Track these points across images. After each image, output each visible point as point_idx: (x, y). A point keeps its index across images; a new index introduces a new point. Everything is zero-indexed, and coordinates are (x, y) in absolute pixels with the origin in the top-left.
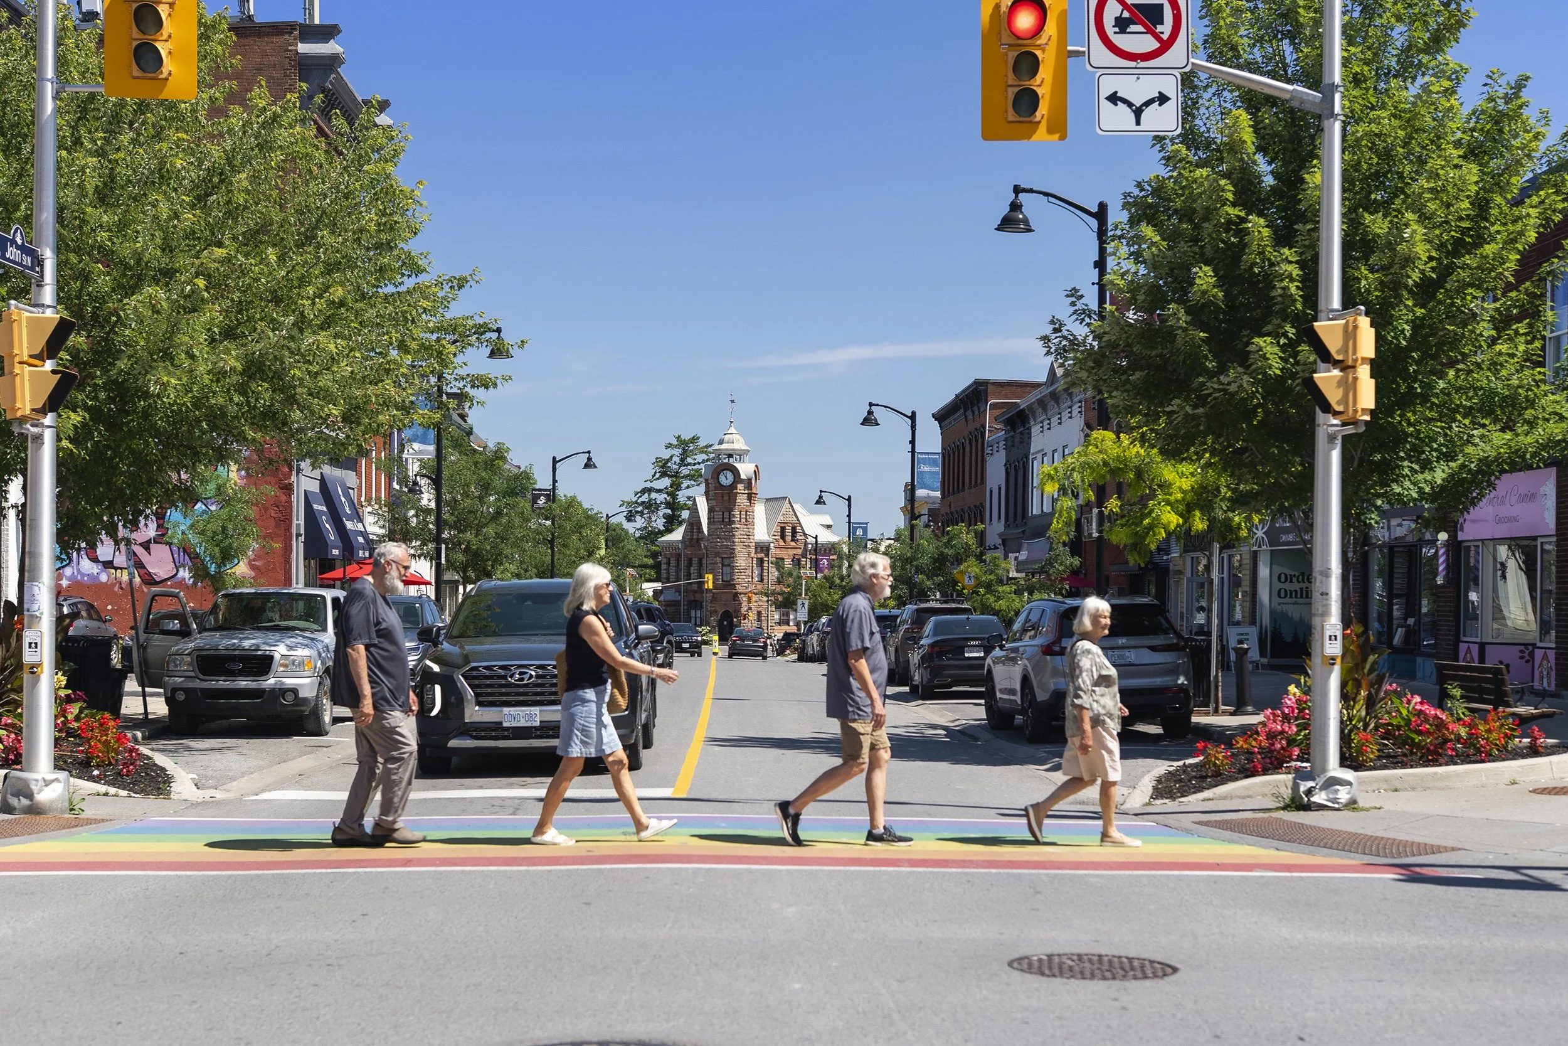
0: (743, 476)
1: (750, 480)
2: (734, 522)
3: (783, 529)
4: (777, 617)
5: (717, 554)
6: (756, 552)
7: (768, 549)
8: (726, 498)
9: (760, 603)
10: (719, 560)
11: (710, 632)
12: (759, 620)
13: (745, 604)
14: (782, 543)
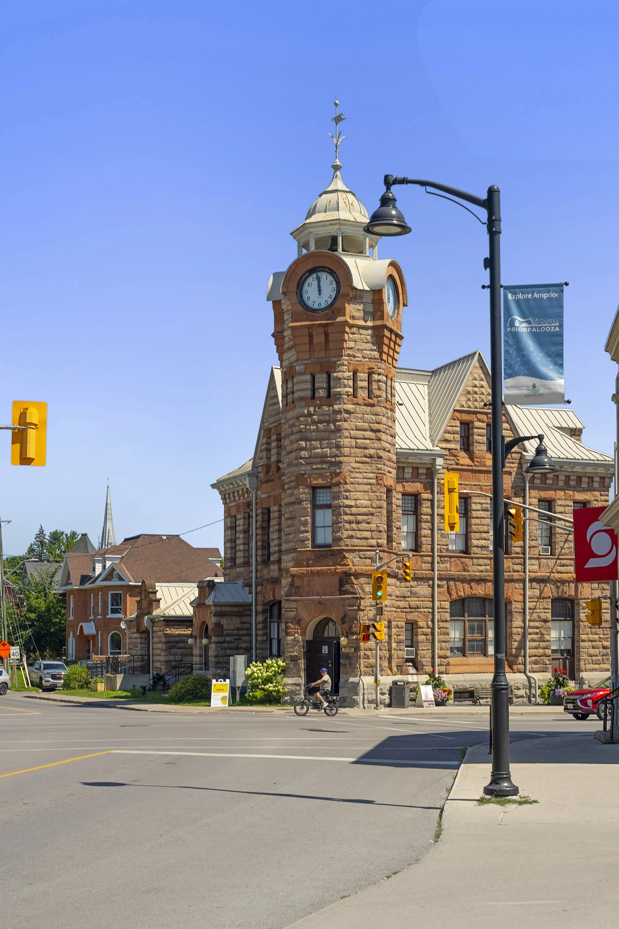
0: (358, 283)
1: (377, 293)
2: (338, 397)
3: (467, 426)
4: (455, 634)
5: (300, 479)
6: (400, 479)
7: (431, 472)
8: (319, 339)
9: (414, 602)
10: (304, 493)
11: (284, 672)
12: (412, 643)
13: (367, 602)
14: (464, 459)
